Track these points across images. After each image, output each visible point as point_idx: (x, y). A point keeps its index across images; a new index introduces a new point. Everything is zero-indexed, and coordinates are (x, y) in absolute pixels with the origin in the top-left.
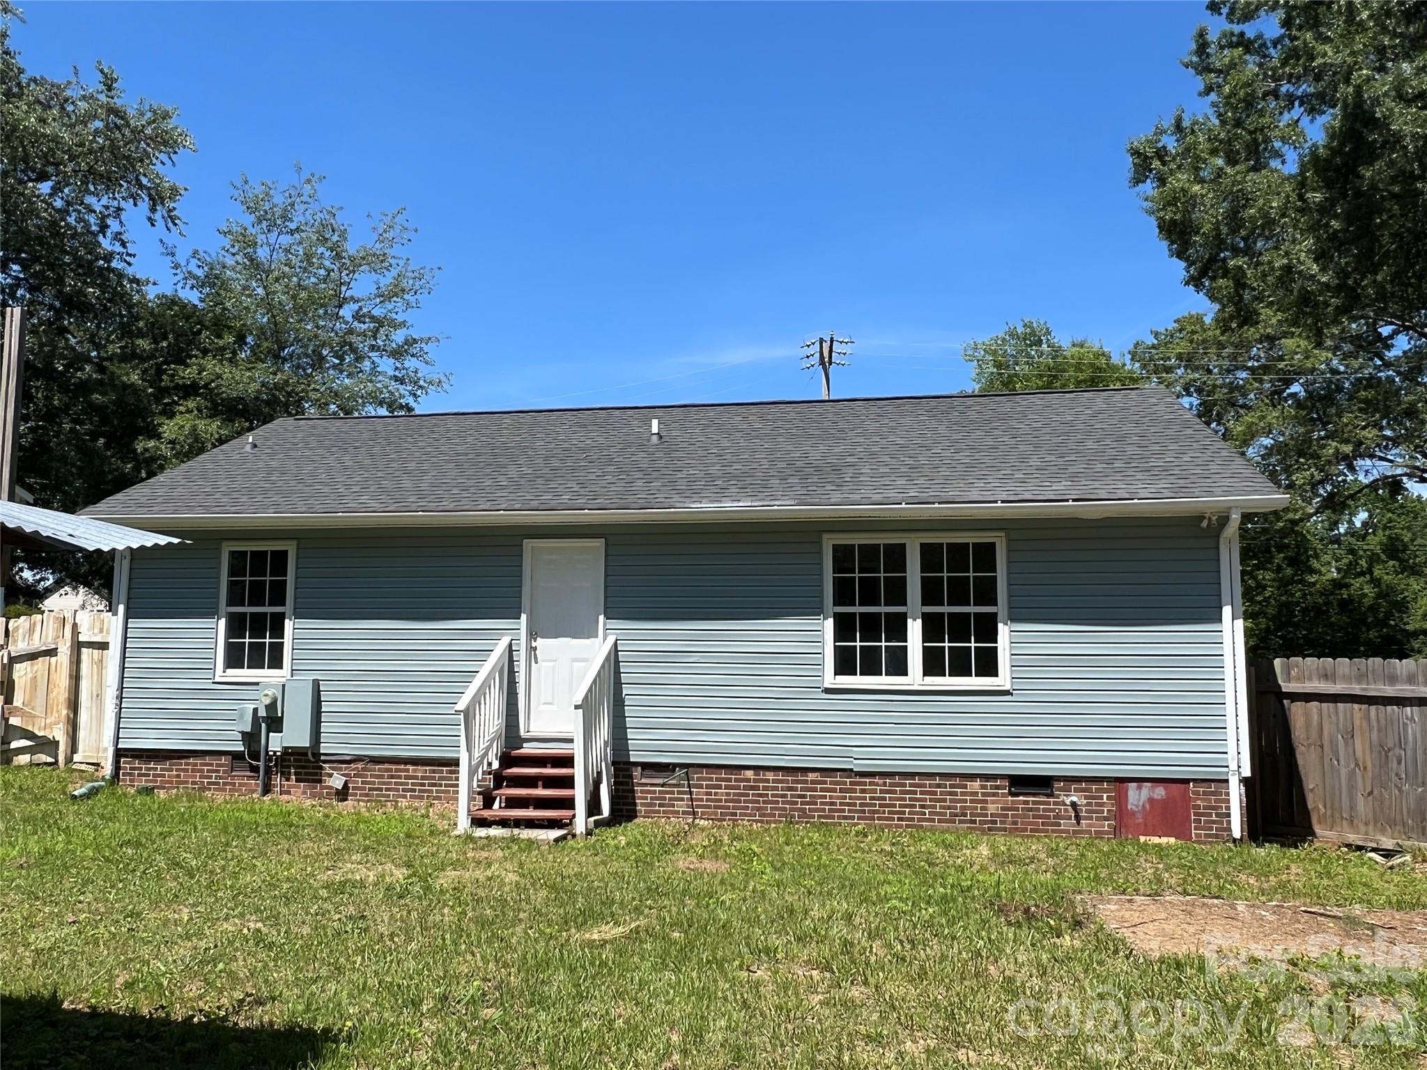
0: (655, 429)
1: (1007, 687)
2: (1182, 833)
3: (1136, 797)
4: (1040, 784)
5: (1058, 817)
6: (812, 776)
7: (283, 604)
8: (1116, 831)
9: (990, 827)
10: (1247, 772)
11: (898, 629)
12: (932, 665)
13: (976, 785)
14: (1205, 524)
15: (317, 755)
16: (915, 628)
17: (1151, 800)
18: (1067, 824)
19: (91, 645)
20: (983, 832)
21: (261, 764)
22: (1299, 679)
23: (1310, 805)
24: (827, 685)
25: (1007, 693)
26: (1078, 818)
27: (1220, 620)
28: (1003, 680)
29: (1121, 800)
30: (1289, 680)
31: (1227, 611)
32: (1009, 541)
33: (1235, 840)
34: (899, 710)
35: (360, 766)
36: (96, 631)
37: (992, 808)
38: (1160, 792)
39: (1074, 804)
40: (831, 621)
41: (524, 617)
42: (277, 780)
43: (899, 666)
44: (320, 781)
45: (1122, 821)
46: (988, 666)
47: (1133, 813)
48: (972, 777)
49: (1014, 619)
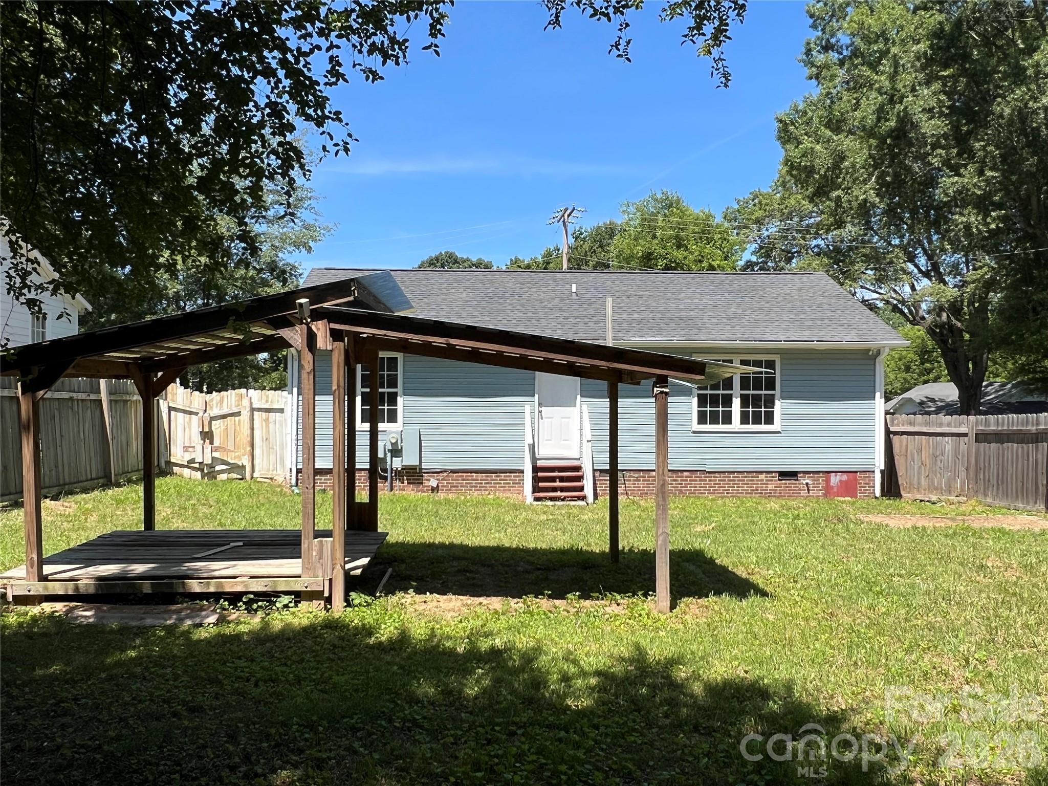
0: (574, 290)
1: (779, 430)
2: (854, 495)
3: (835, 480)
4: (792, 475)
5: (800, 490)
6: (685, 474)
7: (396, 387)
8: (825, 495)
9: (769, 495)
10: (883, 468)
11: (728, 401)
12: (744, 419)
13: (763, 476)
14: (871, 353)
15: (421, 469)
16: (736, 403)
17: (841, 481)
18: (804, 493)
19: (259, 410)
20: (766, 498)
21: (389, 475)
22: (898, 425)
23: (900, 483)
24: (694, 429)
25: (779, 432)
26: (808, 490)
27: (874, 398)
28: (777, 425)
29: (828, 481)
30: (892, 425)
31: (878, 395)
32: (782, 359)
33: (876, 498)
34: (728, 441)
35: (445, 474)
36: (264, 401)
37: (770, 487)
38: (845, 477)
39: (807, 484)
40: (696, 399)
41: (536, 396)
42: (397, 483)
43: (727, 419)
44: (422, 483)
45: (828, 491)
46: (769, 419)
47: (832, 487)
48: (761, 472)
49: (783, 398)
